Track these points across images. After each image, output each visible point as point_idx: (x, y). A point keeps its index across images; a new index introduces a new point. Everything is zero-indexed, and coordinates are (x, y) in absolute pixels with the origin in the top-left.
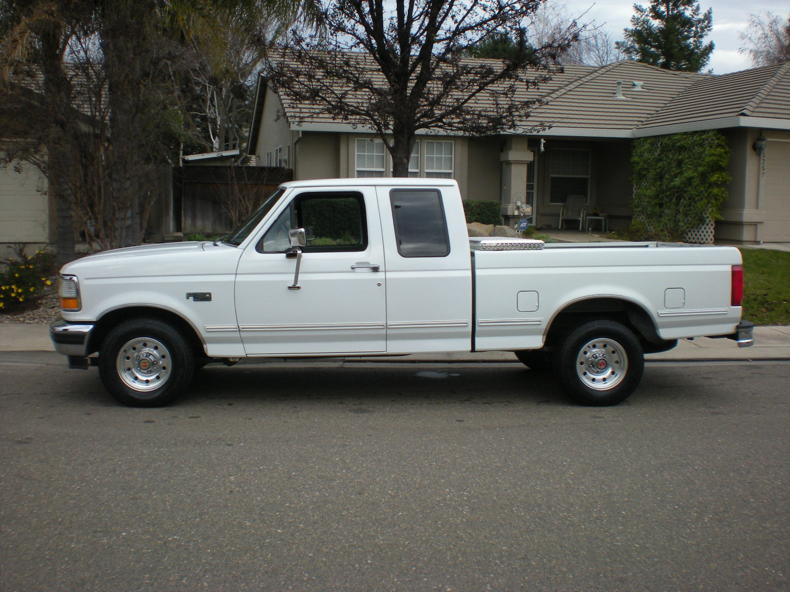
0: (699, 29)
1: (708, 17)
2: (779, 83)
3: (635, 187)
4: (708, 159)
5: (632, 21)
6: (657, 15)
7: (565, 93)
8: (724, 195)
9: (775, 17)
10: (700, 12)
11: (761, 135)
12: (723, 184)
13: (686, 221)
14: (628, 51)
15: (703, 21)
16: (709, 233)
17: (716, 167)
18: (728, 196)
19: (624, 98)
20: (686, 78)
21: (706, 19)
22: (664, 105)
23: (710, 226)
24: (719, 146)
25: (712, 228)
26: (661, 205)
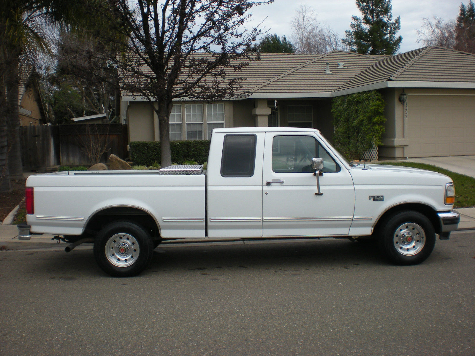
0: (392, 29)
1: (398, 21)
2: (421, 59)
3: (335, 127)
4: (371, 108)
5: (351, 26)
6: (367, 21)
7: (294, 72)
8: (382, 130)
9: (439, 19)
10: (392, 18)
11: (403, 92)
12: (381, 123)
13: (362, 147)
14: (350, 44)
15: (395, 24)
16: (375, 153)
17: (376, 113)
18: (385, 131)
19: (331, 73)
20: (373, 59)
21: (397, 23)
22: (355, 76)
23: (375, 149)
24: (378, 99)
25: (376, 150)
26: (349, 137)
